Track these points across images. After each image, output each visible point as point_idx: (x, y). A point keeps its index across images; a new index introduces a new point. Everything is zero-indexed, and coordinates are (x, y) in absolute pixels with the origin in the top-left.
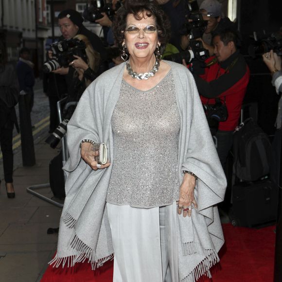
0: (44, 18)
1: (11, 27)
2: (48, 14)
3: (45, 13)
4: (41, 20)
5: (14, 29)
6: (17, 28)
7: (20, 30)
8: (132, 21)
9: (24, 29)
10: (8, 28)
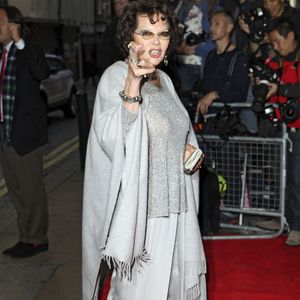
0: (103, 11)
1: (69, 21)
2: (107, 7)
3: (105, 5)
4: (100, 13)
5: (72, 23)
6: (75, 22)
7: (78, 24)
8: (144, 22)
9: (82, 23)
10: (65, 23)
